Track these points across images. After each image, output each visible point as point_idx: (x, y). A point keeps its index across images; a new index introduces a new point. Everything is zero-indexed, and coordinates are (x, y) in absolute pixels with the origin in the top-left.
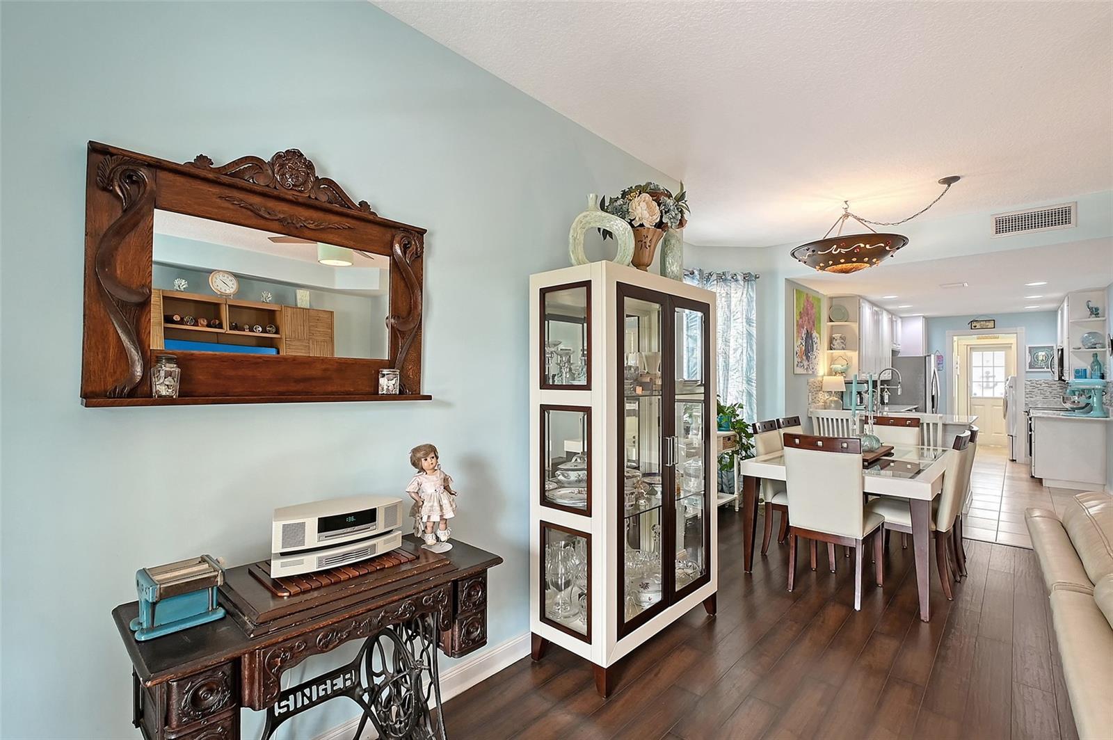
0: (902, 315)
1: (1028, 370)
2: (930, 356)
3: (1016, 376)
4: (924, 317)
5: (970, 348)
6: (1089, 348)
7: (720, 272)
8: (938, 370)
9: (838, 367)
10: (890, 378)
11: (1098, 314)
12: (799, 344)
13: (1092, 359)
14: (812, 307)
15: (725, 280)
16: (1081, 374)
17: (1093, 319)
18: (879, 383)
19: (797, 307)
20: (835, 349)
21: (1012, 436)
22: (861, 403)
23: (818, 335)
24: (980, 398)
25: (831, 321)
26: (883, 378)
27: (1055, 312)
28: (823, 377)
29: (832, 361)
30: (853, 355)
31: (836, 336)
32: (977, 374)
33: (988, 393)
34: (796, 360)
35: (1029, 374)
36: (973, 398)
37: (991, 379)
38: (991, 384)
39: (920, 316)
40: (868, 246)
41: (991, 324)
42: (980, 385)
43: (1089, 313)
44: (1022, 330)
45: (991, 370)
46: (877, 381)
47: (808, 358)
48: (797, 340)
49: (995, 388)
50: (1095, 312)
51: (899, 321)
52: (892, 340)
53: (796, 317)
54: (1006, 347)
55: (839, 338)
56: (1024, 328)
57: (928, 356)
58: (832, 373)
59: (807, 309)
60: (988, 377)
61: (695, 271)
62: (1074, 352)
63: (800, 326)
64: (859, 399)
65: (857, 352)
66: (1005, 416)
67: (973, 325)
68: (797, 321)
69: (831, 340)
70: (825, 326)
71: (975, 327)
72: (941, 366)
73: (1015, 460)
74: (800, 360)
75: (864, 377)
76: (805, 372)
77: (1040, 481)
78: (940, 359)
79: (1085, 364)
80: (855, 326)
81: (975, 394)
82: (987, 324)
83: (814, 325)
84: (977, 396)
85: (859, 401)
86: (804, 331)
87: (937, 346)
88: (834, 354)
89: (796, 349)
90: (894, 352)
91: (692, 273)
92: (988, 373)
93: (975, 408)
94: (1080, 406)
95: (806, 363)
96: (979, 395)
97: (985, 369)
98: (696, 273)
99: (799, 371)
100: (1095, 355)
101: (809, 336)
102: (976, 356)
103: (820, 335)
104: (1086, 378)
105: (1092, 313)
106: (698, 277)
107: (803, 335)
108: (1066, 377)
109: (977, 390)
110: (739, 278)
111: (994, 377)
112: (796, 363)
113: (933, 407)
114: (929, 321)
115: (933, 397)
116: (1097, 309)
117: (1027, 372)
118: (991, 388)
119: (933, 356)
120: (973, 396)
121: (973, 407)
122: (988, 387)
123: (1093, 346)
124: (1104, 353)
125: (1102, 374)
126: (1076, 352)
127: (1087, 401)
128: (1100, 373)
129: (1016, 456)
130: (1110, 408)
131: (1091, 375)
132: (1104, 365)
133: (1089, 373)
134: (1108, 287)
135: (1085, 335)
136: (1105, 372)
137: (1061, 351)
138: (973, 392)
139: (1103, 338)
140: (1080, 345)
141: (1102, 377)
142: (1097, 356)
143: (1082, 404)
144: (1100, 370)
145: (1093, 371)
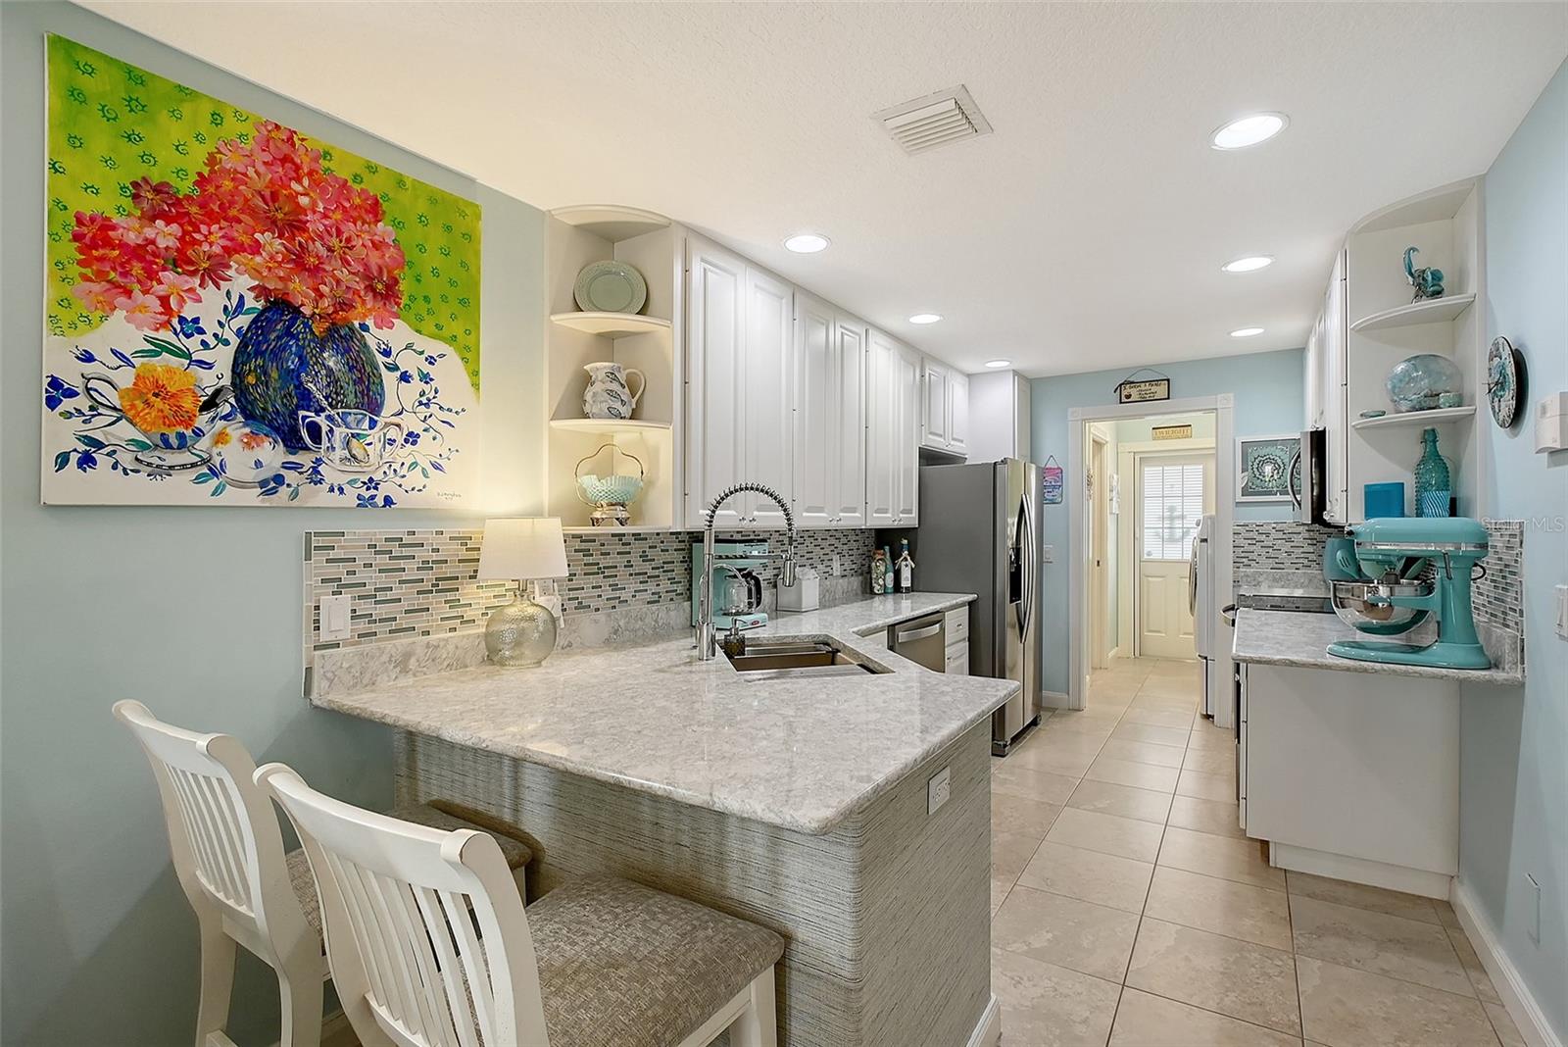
0: (972, 367)
1: (1241, 499)
4: (1016, 373)
5: (1141, 458)
6: (1414, 409)
10: (914, 524)
13: (1417, 452)
16: (1382, 500)
17: (1427, 306)
20: (595, 418)
21: (1206, 658)
24: (1155, 562)
27: (1300, 352)
32: (1152, 511)
33: (1169, 552)
35: (1242, 509)
36: (1145, 561)
37: (1178, 523)
38: (1178, 533)
39: (1004, 371)
41: (1161, 390)
42: (1157, 535)
43: (1414, 290)
44: (1226, 400)
45: (1177, 503)
50: (1428, 285)
54: (1208, 455)
56: (1231, 395)
60: (1172, 518)
62: (1366, 428)
65: (676, 429)
66: (1192, 607)
67: (1124, 393)
69: (579, 383)
70: (531, 327)
71: (1129, 397)
72: (1056, 492)
73: (1213, 717)
79: (1397, 470)
80: (666, 332)
81: (1149, 554)
82: (1154, 389)
84: (1154, 556)
87: (1049, 445)
90: (932, 456)
92: (1172, 509)
93: (1149, 582)
94: (1392, 621)
96: (1156, 555)
97: (1168, 502)
100: (1430, 437)
102: (1150, 472)
104: (1403, 515)
108: (1335, 513)
109: (1152, 547)
111: (1183, 517)
114: (1028, 384)
116: (1437, 276)
117: (1238, 504)
118: (1177, 541)
120: (1146, 557)
121: (1144, 579)
122: (1172, 540)
123: (1431, 403)
124: (1461, 426)
125: (1453, 502)
126: (1373, 428)
127: (1420, 603)
128: (1445, 496)
129: (1213, 708)
130: (1498, 631)
131: (1419, 501)
132: (1457, 470)
133: (1410, 493)
134: (1482, 179)
135: (1400, 368)
136: (1463, 494)
137: (1318, 440)
138: (1146, 550)
139: (1458, 374)
140: (1382, 402)
141: (1453, 512)
142: (1434, 441)
143: (1401, 615)
144: (1445, 485)
145: (1422, 488)
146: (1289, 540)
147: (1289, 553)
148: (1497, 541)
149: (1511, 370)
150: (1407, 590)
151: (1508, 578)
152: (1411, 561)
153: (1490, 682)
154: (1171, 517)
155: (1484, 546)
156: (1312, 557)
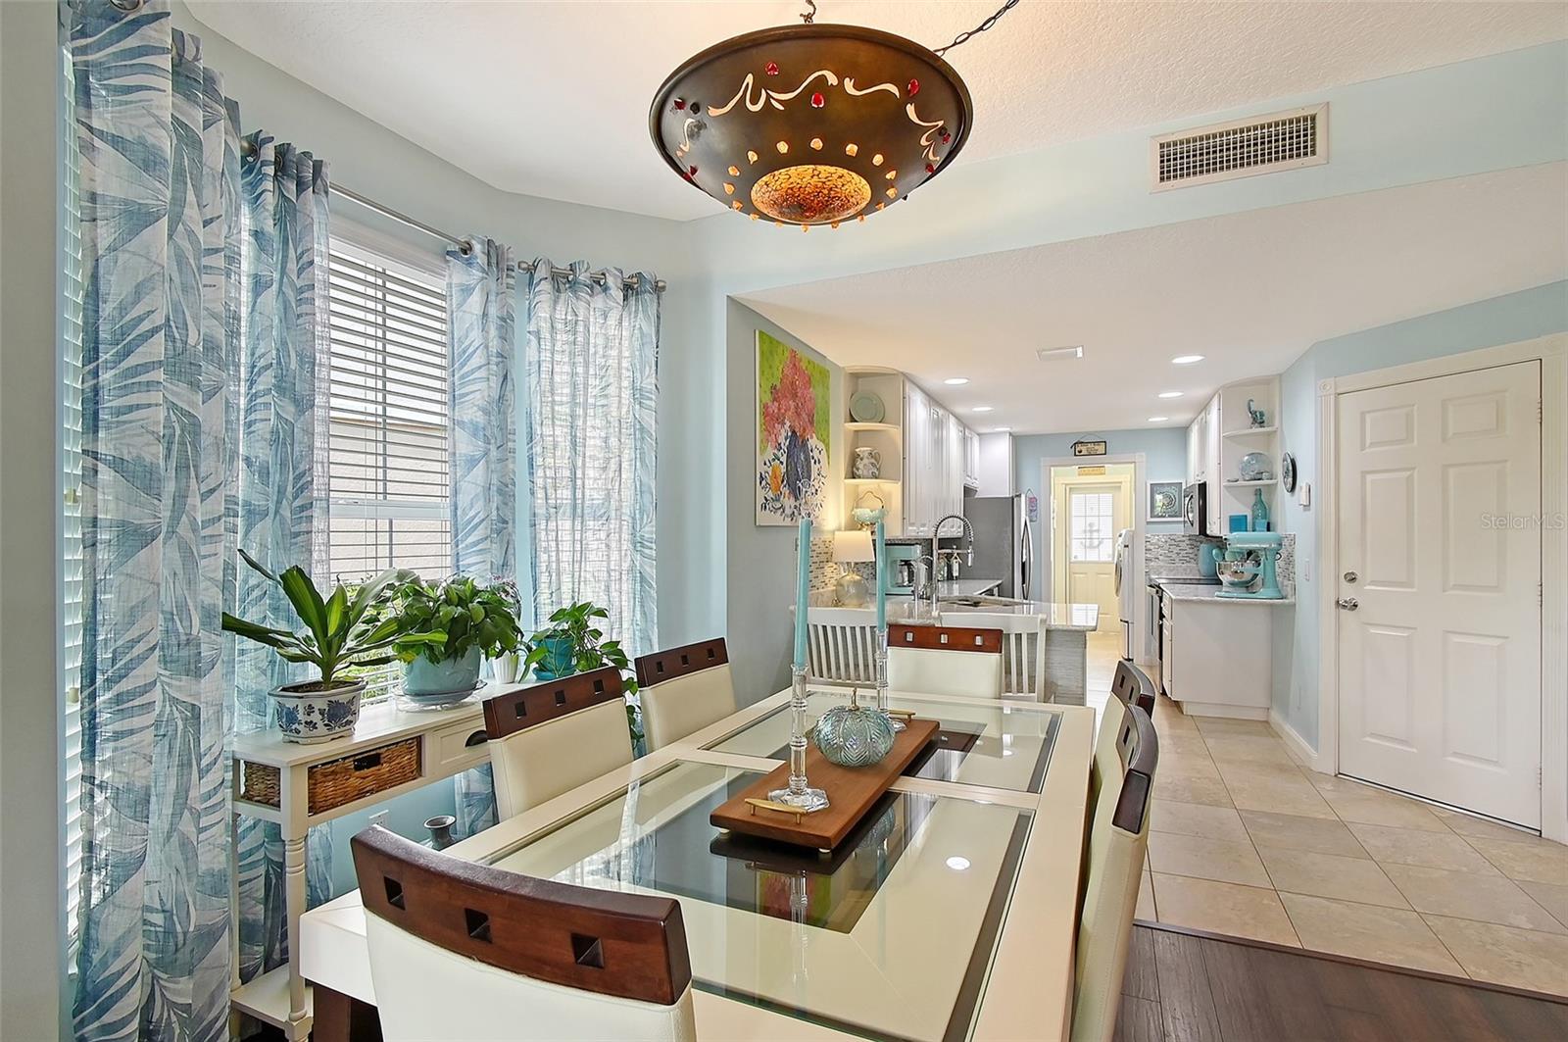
0: (983, 430)
1: (1150, 519)
2: (1019, 496)
3: (1133, 528)
4: (1010, 434)
5: (1070, 489)
6: (1250, 480)
7: (563, 265)
8: (1031, 521)
9: (865, 513)
10: (961, 535)
11: (1263, 422)
12: (769, 458)
13: (1252, 499)
14: (808, 383)
15: (573, 285)
16: (1237, 523)
17: (1257, 430)
18: (935, 545)
19: (762, 373)
20: (860, 478)
21: (1127, 622)
22: (909, 581)
23: (821, 446)
24: (1081, 562)
25: (853, 420)
26: (944, 533)
27: (1183, 431)
28: (833, 532)
29: (857, 501)
30: (893, 489)
31: (863, 450)
32: (1077, 527)
33: (1092, 556)
34: (761, 494)
35: (1150, 526)
36: (1074, 563)
37: (1095, 535)
38: (1096, 542)
39: (1005, 432)
40: (849, 86)
41: (1101, 448)
42: (1082, 543)
43: (1252, 420)
44: (1141, 457)
45: (1095, 520)
46: (932, 540)
47: (796, 493)
48: (763, 451)
49: (1101, 546)
50: (1258, 419)
51: (976, 439)
52: (965, 470)
53: (762, 396)
54: (1116, 487)
55: (866, 454)
56: (1144, 454)
57: (1017, 496)
58: (855, 524)
59: (793, 383)
60: (1091, 532)
61: (473, 242)
62: (1230, 487)
63: (772, 419)
64: (906, 574)
65: (900, 483)
66: (1117, 591)
67: (1077, 449)
68: (766, 407)
69: (854, 459)
70: (841, 431)
71: (1080, 452)
72: (1033, 514)
74: (770, 495)
75: (912, 532)
76: (788, 522)
77: (1177, 704)
78: (1033, 502)
79: (1244, 507)
80: (895, 432)
81: (1076, 557)
82: (1096, 447)
83: (811, 422)
84: (1079, 559)
85: (906, 579)
86: (783, 434)
87: (1028, 482)
88: (861, 489)
89: (761, 468)
90: (968, 491)
91: (466, 249)
92: (1091, 525)
93: (1076, 578)
94: (1243, 579)
95: (789, 502)
96: (1081, 558)
97: (1088, 520)
98: (477, 248)
99: (765, 518)
100: (1258, 492)
101: (797, 443)
102: (1076, 498)
103: (827, 446)
104: (1246, 530)
105: (1255, 420)
106: (481, 259)
107: (781, 439)
108: (1213, 529)
109: (1078, 552)
110: (610, 281)
111: (1098, 531)
112: (760, 501)
113: (1023, 582)
114: (1017, 440)
115: (1023, 564)
116: (1262, 414)
117: (1148, 523)
118: (1095, 547)
119: (1023, 496)
120: (1073, 559)
121: (1073, 576)
122: (1091, 547)
123: (1259, 476)
124: (1272, 488)
125: (1269, 524)
126: (1232, 486)
127: (1254, 571)
128: (1265, 522)
129: (1133, 653)
130: (1286, 582)
131: (1254, 524)
132: (1270, 509)
133: (1249, 519)
134: (1280, 375)
135: (1246, 458)
136: (1272, 521)
137: (1203, 487)
138: (1074, 554)
139: (1271, 463)
140: (1237, 474)
141: (1268, 530)
142: (1260, 494)
143: (1247, 577)
144: (1265, 516)
145: (1255, 518)
146: (1178, 546)
147: (1178, 554)
148: (1285, 542)
149: (1291, 468)
150: (1249, 564)
151: (1290, 560)
152: (1250, 553)
153: (1282, 604)
154: (1090, 530)
155: (1280, 545)
156: (1191, 556)
